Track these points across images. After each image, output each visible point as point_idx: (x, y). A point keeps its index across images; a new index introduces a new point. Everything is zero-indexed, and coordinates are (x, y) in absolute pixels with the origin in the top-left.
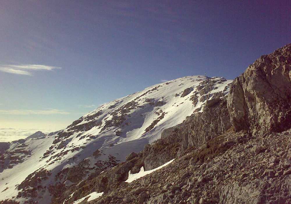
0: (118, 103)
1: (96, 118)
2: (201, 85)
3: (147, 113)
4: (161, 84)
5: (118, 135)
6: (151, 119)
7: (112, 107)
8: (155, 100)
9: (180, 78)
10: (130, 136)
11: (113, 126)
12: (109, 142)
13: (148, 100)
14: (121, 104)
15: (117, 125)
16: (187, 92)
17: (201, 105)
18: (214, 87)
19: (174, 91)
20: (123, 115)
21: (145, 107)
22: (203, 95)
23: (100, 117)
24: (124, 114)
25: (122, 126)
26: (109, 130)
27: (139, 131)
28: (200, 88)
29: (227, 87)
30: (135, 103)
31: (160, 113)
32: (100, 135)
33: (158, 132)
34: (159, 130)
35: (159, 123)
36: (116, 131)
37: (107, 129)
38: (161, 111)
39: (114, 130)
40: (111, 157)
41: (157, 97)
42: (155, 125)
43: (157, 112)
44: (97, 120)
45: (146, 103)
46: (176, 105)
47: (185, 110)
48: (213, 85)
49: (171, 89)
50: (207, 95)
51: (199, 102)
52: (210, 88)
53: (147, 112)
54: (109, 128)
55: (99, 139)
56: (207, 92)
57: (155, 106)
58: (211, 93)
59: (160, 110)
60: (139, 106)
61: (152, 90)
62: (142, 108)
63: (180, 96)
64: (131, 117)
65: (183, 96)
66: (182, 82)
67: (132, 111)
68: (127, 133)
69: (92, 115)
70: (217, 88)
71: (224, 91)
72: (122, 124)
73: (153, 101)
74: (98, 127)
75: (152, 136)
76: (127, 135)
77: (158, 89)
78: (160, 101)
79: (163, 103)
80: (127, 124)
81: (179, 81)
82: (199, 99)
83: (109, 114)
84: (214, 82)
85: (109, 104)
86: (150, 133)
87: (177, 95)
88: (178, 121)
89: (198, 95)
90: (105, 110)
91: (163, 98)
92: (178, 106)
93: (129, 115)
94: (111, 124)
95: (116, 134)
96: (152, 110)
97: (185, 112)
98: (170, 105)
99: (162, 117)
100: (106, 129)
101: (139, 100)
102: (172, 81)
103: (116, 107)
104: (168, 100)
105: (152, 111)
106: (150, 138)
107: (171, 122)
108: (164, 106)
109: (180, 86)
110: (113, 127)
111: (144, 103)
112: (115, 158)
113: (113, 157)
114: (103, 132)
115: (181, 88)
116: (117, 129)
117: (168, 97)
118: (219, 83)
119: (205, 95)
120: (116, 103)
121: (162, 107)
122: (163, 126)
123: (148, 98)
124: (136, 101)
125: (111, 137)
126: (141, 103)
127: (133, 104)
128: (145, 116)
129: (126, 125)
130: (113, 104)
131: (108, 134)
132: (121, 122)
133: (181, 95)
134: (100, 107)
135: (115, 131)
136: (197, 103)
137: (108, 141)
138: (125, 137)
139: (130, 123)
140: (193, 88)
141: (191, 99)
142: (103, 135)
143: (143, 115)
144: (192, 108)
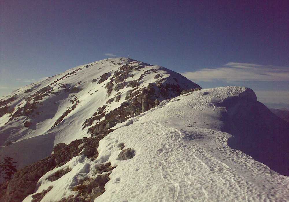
0: (35, 87)
1: (9, 104)
2: (119, 71)
3: (61, 101)
4: (82, 67)
5: (27, 126)
6: (64, 107)
7: (28, 91)
8: (71, 85)
9: (102, 61)
10: (40, 128)
11: (22, 115)
12: (16, 134)
13: (64, 86)
14: (39, 88)
15: (26, 114)
16: (104, 77)
17: (115, 95)
18: (130, 75)
19: (92, 76)
20: (34, 103)
21: (59, 94)
22: (117, 84)
23: (13, 102)
24: (36, 102)
25: (33, 116)
26: (17, 120)
27: (50, 122)
28: (117, 74)
29: (143, 75)
30: (50, 89)
31: (74, 101)
32: (5, 127)
33: (67, 126)
34: (67, 123)
35: (69, 115)
36: (25, 121)
37: (15, 119)
38: (76, 99)
39: (23, 120)
40: (7, 158)
41: (74, 83)
42: (65, 117)
43: (72, 99)
44: (10, 107)
45: (61, 89)
46: (91, 92)
47: (99, 100)
48: (130, 71)
49: (89, 73)
50: (122, 84)
51: (113, 91)
52: (126, 76)
53: (61, 99)
54: (17, 118)
55: (4, 131)
56: (123, 80)
57: (70, 93)
58: (126, 81)
59: (74, 97)
60: (53, 92)
61: (71, 74)
62: (55, 95)
63: (97, 82)
64: (44, 105)
65: (100, 82)
66: (103, 65)
67: (45, 98)
68: (38, 123)
69: (5, 99)
70: (133, 75)
71: (140, 79)
72: (33, 114)
73: (68, 87)
74: (9, 115)
75: (60, 130)
76: (37, 127)
77: (77, 72)
78: (76, 87)
79: (78, 90)
80: (38, 113)
81: (100, 63)
82: (114, 87)
83: (24, 99)
84: (132, 68)
85: (25, 88)
86: (58, 127)
87: (94, 81)
88: (90, 112)
89: (114, 83)
90: (20, 95)
91: (79, 83)
92: (92, 94)
93: (42, 103)
94: (21, 113)
95: (25, 125)
96: (67, 97)
97: (98, 102)
98: (85, 92)
99: (74, 107)
100: (13, 120)
101: (55, 85)
102: (93, 63)
103: (33, 91)
104: (84, 86)
105: (67, 99)
106: (57, 133)
107: (82, 113)
108: (80, 92)
109: (100, 70)
110: (22, 117)
111: (59, 89)
112: (12, 159)
113: (10, 158)
114: (10, 122)
115: (100, 72)
116: (27, 119)
117: (84, 83)
118: (137, 69)
119: (119, 83)
120: (33, 86)
121: (77, 94)
122: (73, 118)
123: (64, 83)
124: (52, 86)
125: (18, 128)
126: (56, 89)
127: (47, 89)
128: (59, 104)
129: (36, 115)
130: (29, 88)
131: (15, 125)
132: (31, 111)
133: (98, 80)
134: (16, 91)
135: (23, 122)
136: (111, 92)
137: (14, 133)
138: (35, 128)
139: (41, 112)
140: (111, 73)
141: (106, 87)
142: (9, 127)
143: (56, 103)
144: (106, 98)
